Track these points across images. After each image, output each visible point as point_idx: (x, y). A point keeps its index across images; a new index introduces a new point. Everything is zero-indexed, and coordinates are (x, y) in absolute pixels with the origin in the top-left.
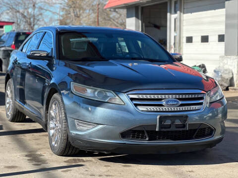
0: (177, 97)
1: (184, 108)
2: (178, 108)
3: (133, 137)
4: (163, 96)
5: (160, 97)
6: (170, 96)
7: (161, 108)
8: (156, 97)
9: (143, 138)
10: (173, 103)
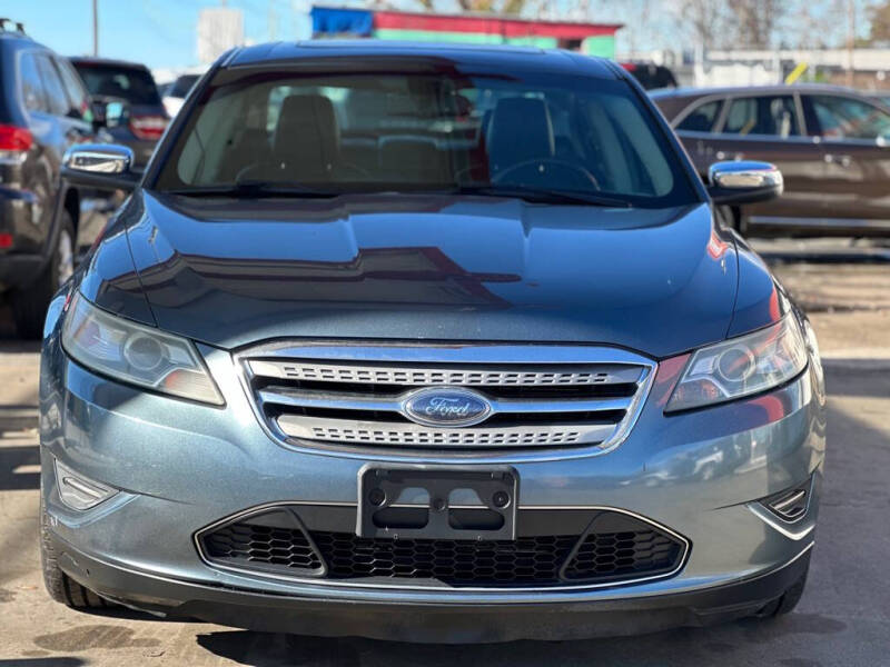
0: (484, 378)
1: (506, 434)
2: (477, 432)
3: (259, 556)
4: (409, 372)
5: (391, 376)
6: (446, 374)
7: (386, 432)
8: (373, 376)
9: (302, 562)
10: (453, 409)
